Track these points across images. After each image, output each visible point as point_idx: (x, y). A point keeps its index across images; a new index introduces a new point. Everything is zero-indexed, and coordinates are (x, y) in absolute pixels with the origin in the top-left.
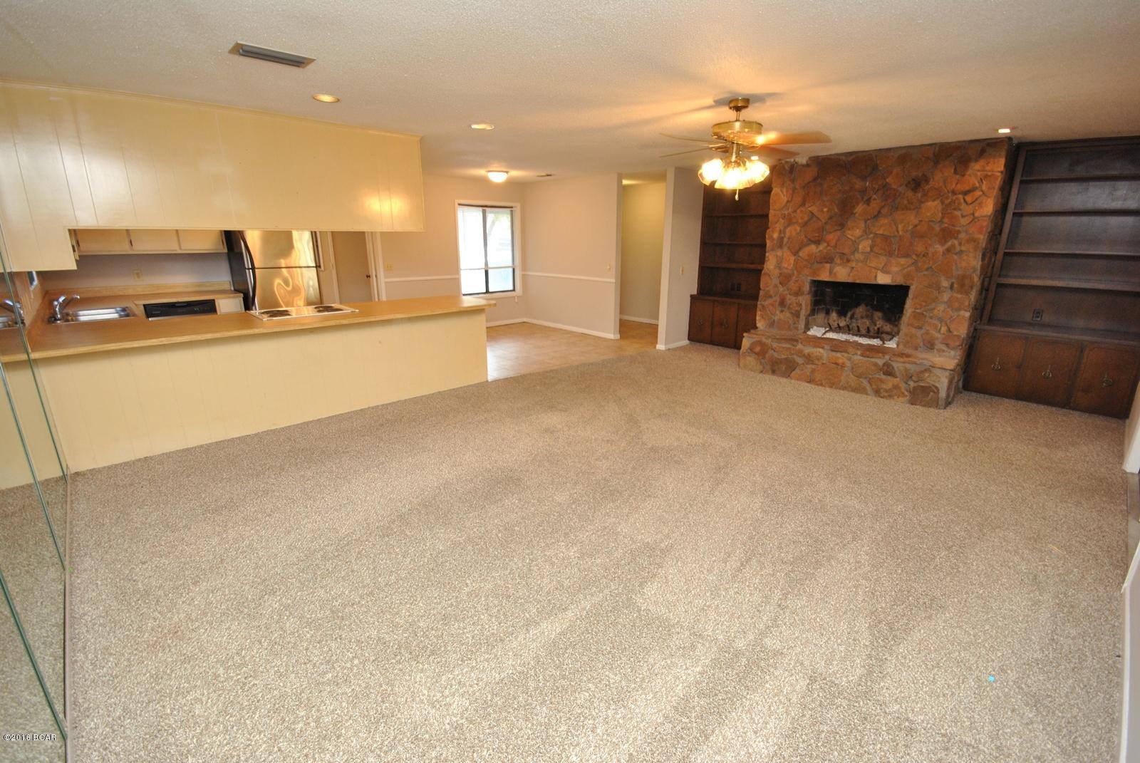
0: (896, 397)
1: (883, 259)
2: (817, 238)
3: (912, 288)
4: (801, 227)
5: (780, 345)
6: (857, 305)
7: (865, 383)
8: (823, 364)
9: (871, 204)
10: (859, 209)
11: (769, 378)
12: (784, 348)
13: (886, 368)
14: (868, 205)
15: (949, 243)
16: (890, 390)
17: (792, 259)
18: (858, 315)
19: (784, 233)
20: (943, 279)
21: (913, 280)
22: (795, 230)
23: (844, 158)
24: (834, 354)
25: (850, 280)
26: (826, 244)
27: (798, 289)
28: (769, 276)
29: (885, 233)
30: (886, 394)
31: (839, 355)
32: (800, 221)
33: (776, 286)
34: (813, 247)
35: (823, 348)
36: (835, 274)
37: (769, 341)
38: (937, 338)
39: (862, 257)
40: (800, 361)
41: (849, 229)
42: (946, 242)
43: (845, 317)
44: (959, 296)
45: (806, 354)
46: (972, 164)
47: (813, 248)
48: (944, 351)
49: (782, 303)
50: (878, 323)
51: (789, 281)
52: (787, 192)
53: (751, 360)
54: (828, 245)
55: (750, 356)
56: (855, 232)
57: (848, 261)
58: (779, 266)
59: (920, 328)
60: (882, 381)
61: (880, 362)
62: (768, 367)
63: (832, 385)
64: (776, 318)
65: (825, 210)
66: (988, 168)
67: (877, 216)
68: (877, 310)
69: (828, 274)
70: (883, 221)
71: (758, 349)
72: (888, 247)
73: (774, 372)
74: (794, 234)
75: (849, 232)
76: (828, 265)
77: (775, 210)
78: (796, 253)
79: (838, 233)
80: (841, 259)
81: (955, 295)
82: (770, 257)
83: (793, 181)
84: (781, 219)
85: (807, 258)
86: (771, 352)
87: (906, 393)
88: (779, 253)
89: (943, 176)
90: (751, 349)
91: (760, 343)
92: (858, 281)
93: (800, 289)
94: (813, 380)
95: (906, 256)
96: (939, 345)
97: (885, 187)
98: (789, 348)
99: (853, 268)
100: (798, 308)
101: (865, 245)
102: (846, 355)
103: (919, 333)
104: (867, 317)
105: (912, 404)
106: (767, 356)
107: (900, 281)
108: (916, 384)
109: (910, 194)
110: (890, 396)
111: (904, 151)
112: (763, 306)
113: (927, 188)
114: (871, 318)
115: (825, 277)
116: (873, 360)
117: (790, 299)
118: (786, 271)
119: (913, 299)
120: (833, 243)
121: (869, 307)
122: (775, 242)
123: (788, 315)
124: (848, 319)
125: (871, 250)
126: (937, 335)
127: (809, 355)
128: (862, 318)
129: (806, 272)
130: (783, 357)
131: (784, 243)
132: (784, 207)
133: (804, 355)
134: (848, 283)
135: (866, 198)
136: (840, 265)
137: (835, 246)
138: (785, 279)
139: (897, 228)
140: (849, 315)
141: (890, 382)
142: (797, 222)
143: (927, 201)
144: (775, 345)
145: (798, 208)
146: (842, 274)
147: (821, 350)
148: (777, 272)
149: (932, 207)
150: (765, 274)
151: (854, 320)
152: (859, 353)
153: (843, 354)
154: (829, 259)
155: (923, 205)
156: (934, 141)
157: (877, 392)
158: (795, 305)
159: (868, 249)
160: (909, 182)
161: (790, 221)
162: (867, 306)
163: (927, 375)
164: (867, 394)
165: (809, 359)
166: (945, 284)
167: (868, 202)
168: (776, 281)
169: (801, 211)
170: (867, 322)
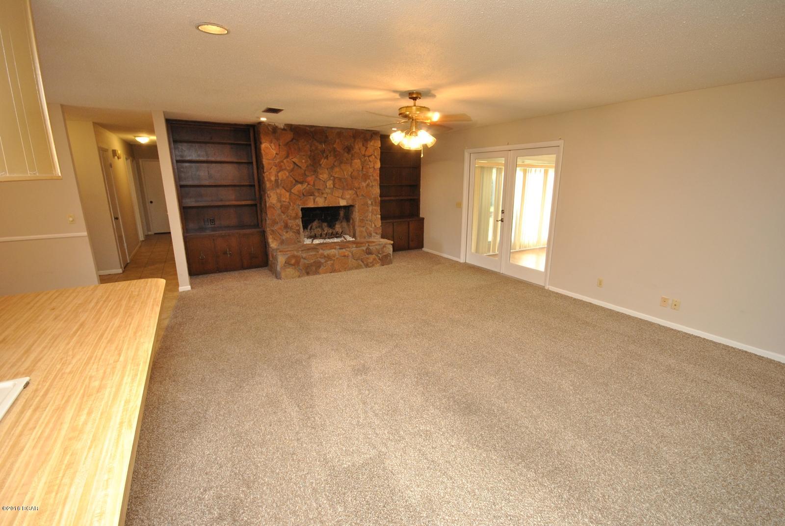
0: (375, 265)
1: (341, 191)
2: (301, 180)
3: (357, 206)
4: (289, 173)
5: (308, 254)
6: (313, 221)
7: (361, 263)
8: (337, 258)
9: (329, 159)
10: (323, 162)
11: (306, 278)
12: (312, 255)
13: (367, 251)
14: (327, 159)
15: (367, 182)
16: (373, 262)
17: (288, 194)
18: (314, 227)
19: (278, 176)
20: (368, 200)
21: (356, 202)
22: (285, 174)
23: (308, 128)
24: (341, 251)
25: (326, 205)
26: (307, 184)
27: (295, 215)
28: (274, 208)
29: (339, 176)
30: (371, 265)
31: (344, 250)
32: (288, 168)
33: (279, 215)
34: (299, 185)
35: (335, 249)
36: (317, 202)
37: (300, 253)
38: (371, 231)
39: (329, 191)
40: (323, 261)
41: (321, 174)
42: (366, 181)
43: (307, 229)
44: (376, 208)
45: (326, 255)
46: (369, 142)
47: (299, 187)
48: (375, 236)
49: (286, 226)
50: (325, 229)
51: (288, 210)
52: (275, 147)
53: (290, 271)
54: (308, 184)
55: (289, 268)
56: (324, 176)
57: (323, 193)
58: (279, 200)
59: (364, 227)
60: (368, 258)
61: (364, 248)
62: (304, 271)
63: (345, 270)
64: (284, 238)
65: (303, 161)
66: (375, 145)
67: (332, 168)
68: (323, 222)
69: (313, 203)
70: (337, 169)
71: (293, 261)
72: (341, 184)
73: (308, 274)
74: (285, 177)
75: (321, 176)
76: (312, 197)
77: (267, 159)
78: (289, 191)
79: (314, 176)
80: (319, 193)
81: (374, 207)
82: (272, 194)
83: (278, 139)
84: (274, 167)
85: (297, 193)
86: (302, 260)
87: (379, 261)
88: (278, 191)
89: (358, 146)
90: (288, 263)
91: (294, 256)
92: (331, 206)
93: (297, 215)
94: (335, 270)
95: (351, 189)
96: (374, 234)
97: (334, 150)
98: (316, 254)
99: (326, 198)
100: (298, 228)
101: (330, 184)
102: (348, 249)
103: (364, 229)
104: (319, 227)
105: (383, 266)
106: (301, 264)
107: (350, 203)
108: (382, 255)
109: (346, 154)
110: (373, 265)
111: (339, 130)
112: (273, 231)
113: (353, 152)
114: (321, 227)
115: (311, 205)
116: (361, 248)
117: (291, 223)
118: (284, 203)
119: (358, 212)
120: (312, 183)
121: (320, 221)
122: (274, 183)
123: (291, 234)
124: (309, 230)
125: (334, 186)
126: (371, 229)
127: (328, 255)
128: (316, 228)
129: (298, 202)
130: (312, 261)
131: (279, 183)
132: (274, 158)
133: (325, 256)
134: (324, 207)
135: (325, 155)
136: (318, 196)
137: (314, 185)
138: (285, 209)
139: (344, 173)
140: (309, 227)
141: (372, 257)
142: (285, 169)
143: (355, 159)
144: (304, 255)
145: (284, 159)
146: (321, 202)
147: (334, 250)
148: (279, 205)
149: (357, 163)
150: (270, 207)
151: (312, 231)
152: (354, 246)
153: (347, 249)
154: (312, 194)
155: (353, 161)
156: (352, 128)
157: (367, 266)
158: (295, 226)
159: (332, 186)
160: (345, 148)
161: (281, 169)
162: (319, 220)
163: (385, 249)
164: (363, 268)
165: (329, 258)
166: (370, 202)
167: (327, 157)
168: (279, 211)
169: (288, 161)
170: (319, 230)
